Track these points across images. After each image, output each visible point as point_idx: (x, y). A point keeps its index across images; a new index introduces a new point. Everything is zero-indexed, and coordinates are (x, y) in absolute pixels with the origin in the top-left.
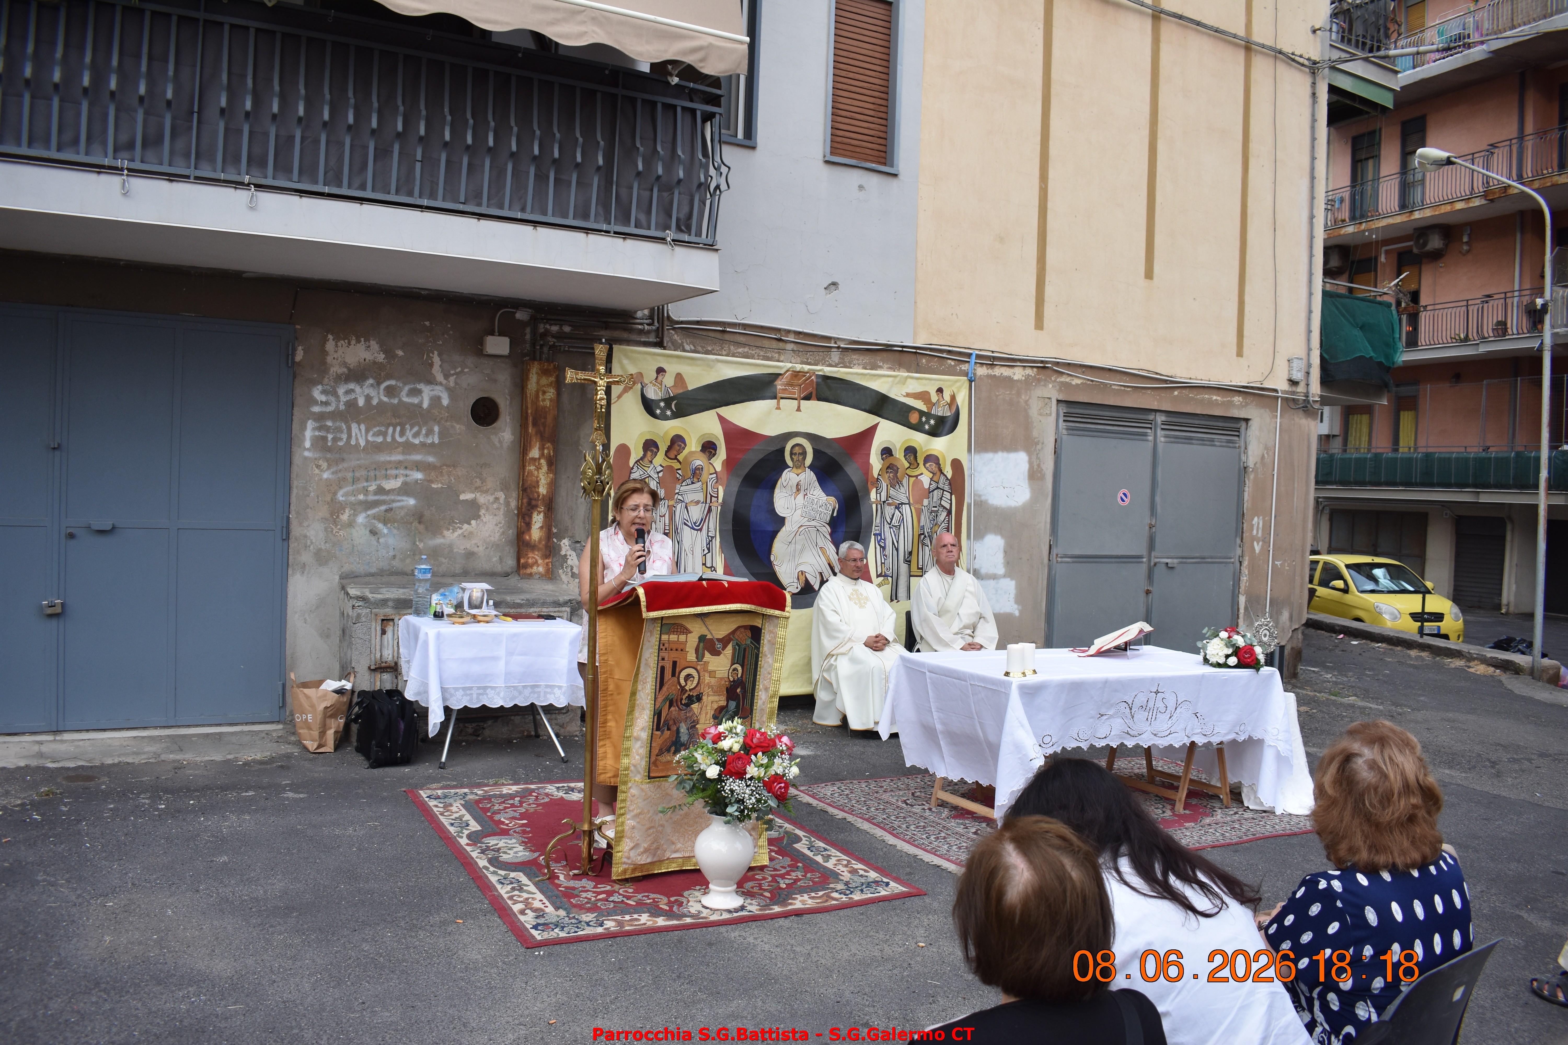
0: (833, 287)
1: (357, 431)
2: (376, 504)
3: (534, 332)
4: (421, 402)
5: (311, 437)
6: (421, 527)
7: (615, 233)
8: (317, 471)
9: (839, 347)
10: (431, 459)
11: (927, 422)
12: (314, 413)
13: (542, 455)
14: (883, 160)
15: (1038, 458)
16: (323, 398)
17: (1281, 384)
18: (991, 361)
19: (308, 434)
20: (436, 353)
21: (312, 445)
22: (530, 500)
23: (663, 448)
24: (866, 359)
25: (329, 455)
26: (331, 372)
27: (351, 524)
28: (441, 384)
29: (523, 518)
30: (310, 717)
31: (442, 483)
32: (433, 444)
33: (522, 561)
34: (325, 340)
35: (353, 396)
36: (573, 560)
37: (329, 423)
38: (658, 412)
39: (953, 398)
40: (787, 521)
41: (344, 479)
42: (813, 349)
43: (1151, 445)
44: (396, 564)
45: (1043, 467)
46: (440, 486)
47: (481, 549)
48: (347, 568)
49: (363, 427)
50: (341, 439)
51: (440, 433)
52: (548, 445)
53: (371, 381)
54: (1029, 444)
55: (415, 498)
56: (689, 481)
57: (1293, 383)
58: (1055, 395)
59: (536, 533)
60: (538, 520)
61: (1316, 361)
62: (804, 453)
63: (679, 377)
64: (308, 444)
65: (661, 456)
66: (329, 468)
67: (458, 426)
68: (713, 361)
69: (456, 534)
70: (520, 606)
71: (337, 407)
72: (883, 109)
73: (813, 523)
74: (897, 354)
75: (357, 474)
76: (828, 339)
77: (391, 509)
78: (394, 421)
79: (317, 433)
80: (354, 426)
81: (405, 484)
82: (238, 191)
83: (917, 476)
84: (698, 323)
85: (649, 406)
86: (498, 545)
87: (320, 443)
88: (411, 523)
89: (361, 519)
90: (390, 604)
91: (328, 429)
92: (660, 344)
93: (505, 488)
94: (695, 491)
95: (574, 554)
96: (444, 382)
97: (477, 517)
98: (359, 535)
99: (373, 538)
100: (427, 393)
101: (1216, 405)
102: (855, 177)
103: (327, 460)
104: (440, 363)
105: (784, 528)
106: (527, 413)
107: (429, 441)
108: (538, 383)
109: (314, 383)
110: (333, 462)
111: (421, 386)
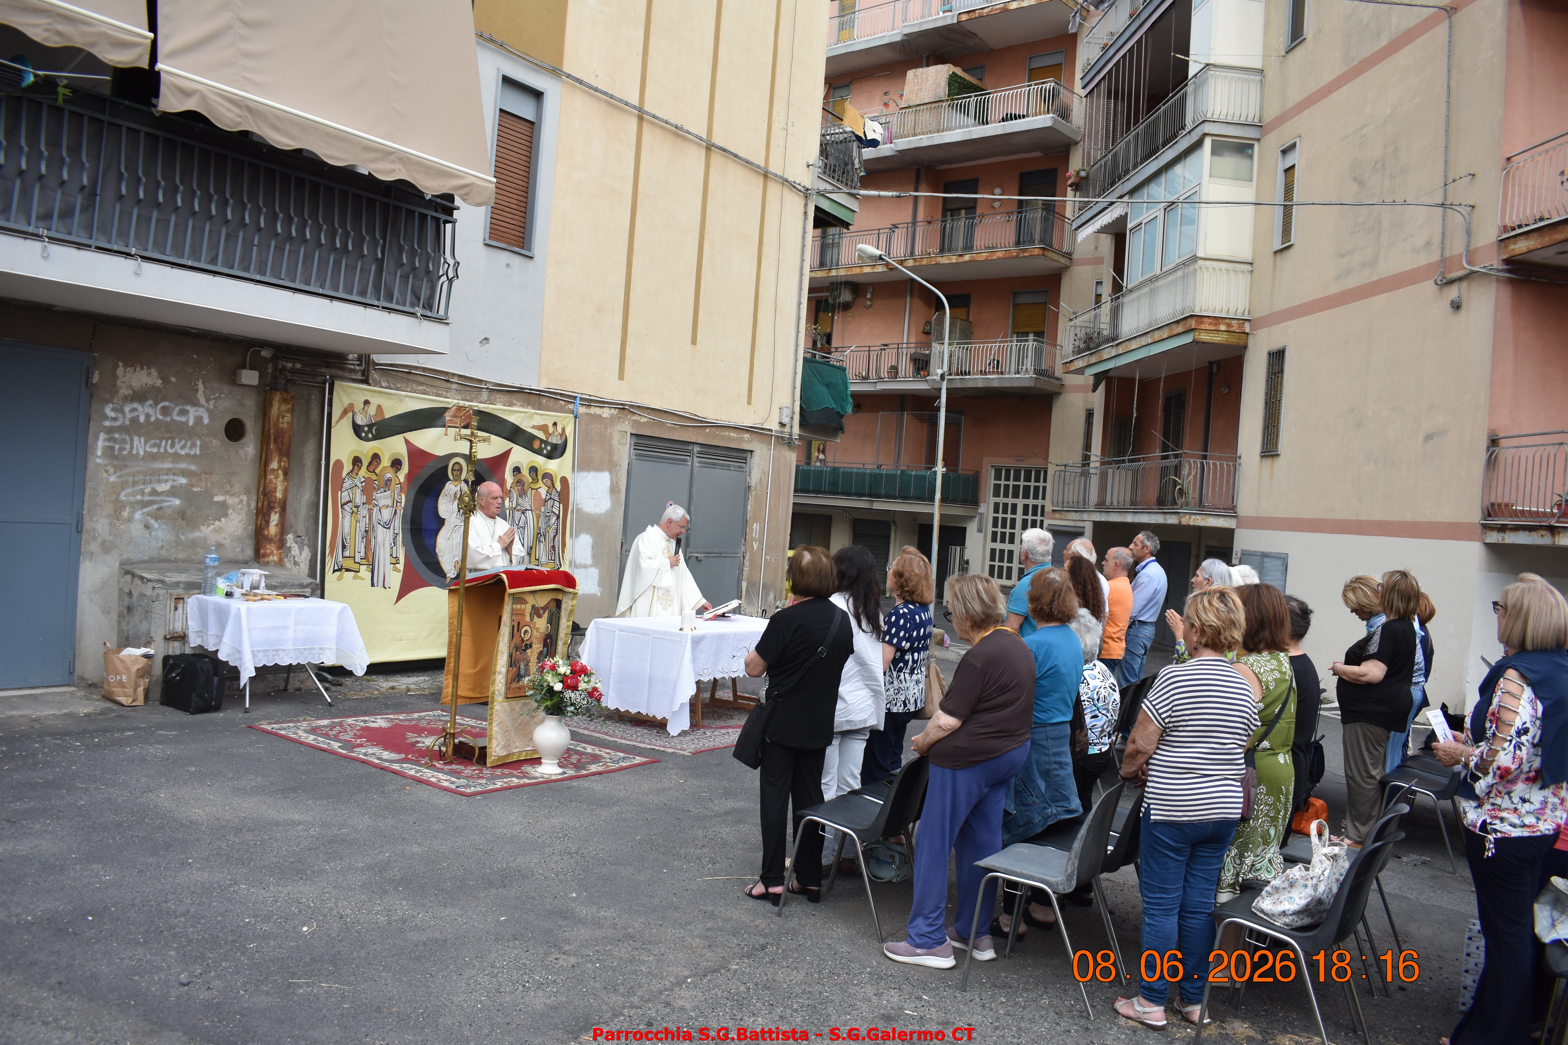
0: (485, 342)
1: (138, 443)
2: (150, 503)
3: (275, 368)
4: (188, 421)
5: (102, 447)
6: (184, 523)
7: (383, 308)
8: (105, 475)
9: (487, 389)
10: (193, 467)
11: (545, 448)
12: (105, 427)
13: (280, 467)
14: (521, 244)
15: (617, 477)
16: (113, 415)
17: (775, 427)
18: (589, 402)
19: (100, 444)
20: (201, 381)
21: (103, 453)
22: (270, 502)
23: (365, 463)
24: (505, 398)
25: (115, 462)
26: (120, 393)
27: (130, 520)
28: (203, 406)
29: (264, 516)
30: (124, 677)
31: (200, 487)
32: (195, 455)
33: (262, 551)
34: (117, 366)
35: (136, 414)
36: (295, 551)
37: (117, 436)
38: (363, 435)
39: (563, 430)
41: (126, 482)
42: (470, 389)
43: (689, 468)
44: (164, 553)
45: (620, 484)
46: (199, 489)
47: (228, 541)
48: (125, 556)
49: (142, 439)
50: (125, 449)
51: (201, 446)
52: (285, 459)
53: (150, 402)
54: (610, 466)
55: (180, 499)
56: (382, 490)
57: (782, 425)
58: (630, 430)
59: (273, 529)
60: (275, 518)
61: (797, 409)
63: (379, 408)
64: (99, 453)
65: (364, 468)
66: (115, 473)
67: (215, 441)
68: (403, 396)
69: (210, 529)
71: (124, 422)
72: (523, 205)
74: (527, 396)
75: (137, 479)
76: (480, 381)
77: (161, 508)
78: (166, 436)
79: (107, 444)
80: (136, 439)
81: (173, 487)
82: (128, 260)
84: (391, 365)
85: (357, 430)
86: (240, 539)
87: (109, 451)
88: (176, 520)
89: (138, 515)
90: (182, 585)
91: (115, 440)
92: (366, 381)
93: (247, 492)
94: (386, 498)
95: (296, 546)
96: (206, 405)
97: (226, 515)
98: (136, 529)
99: (147, 532)
100: (192, 413)
101: (733, 440)
102: (504, 257)
103: (114, 466)
104: (203, 389)
106: (269, 432)
107: (193, 453)
108: (279, 409)
109: (107, 402)
110: (117, 469)
111: (188, 408)
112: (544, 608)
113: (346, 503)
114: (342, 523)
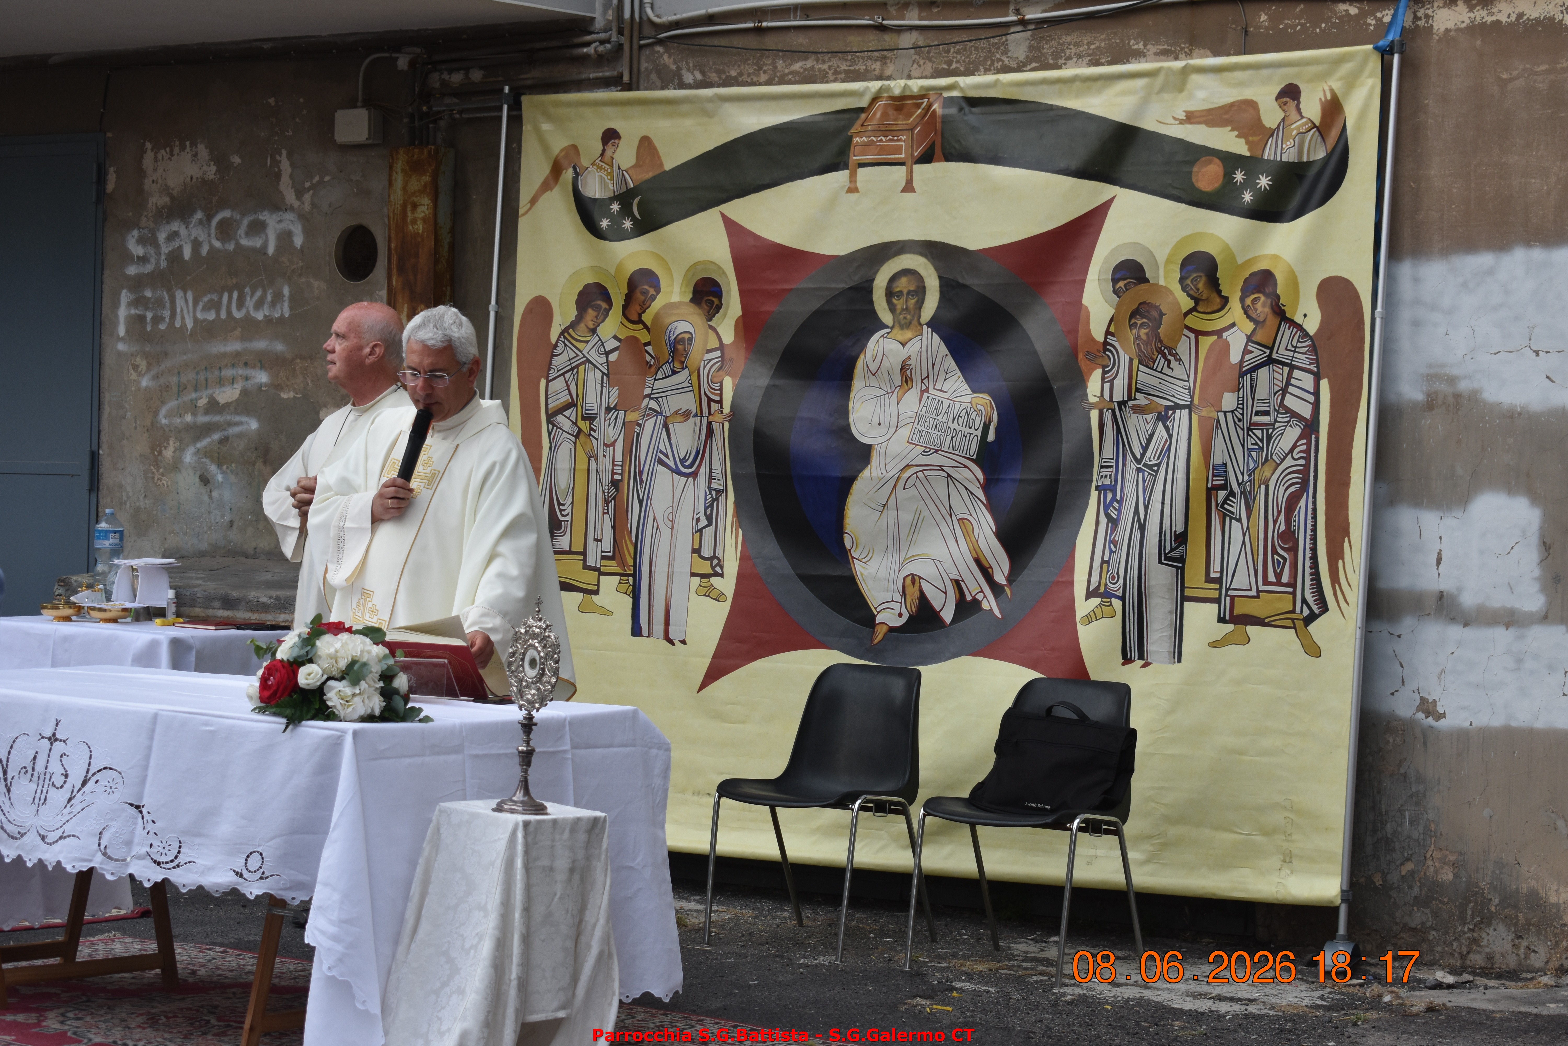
1: (183, 302)
2: (205, 430)
3: (422, 92)
4: (265, 245)
5: (126, 318)
8: (134, 376)
9: (1026, 22)
10: (279, 347)
11: (1252, 183)
12: (128, 278)
16: (141, 251)
19: (122, 312)
20: (284, 152)
21: (128, 331)
25: (148, 348)
26: (150, 205)
27: (176, 466)
28: (291, 208)
31: (294, 390)
32: (281, 319)
34: (142, 152)
35: (176, 243)
38: (605, 223)
40: (874, 454)
41: (167, 387)
44: (234, 536)
46: (292, 394)
48: (172, 542)
49: (190, 295)
50: (162, 319)
51: (292, 299)
53: (200, 215)
55: (259, 420)
56: (667, 368)
62: (920, 292)
63: (646, 145)
64: (122, 331)
66: (148, 370)
67: (316, 284)
68: (710, 100)
71: (158, 263)
73: (936, 459)
75: (184, 379)
77: (228, 438)
78: (229, 282)
79: (133, 311)
80: (179, 294)
81: (244, 392)
83: (1219, 333)
84: (708, 20)
85: (586, 213)
87: (137, 327)
88: (254, 464)
89: (189, 456)
91: (146, 303)
94: (678, 390)
96: (296, 204)
98: (187, 484)
99: (204, 491)
100: (273, 227)
103: (146, 356)
104: (289, 170)
105: (866, 473)
107: (276, 314)
108: (404, 189)
109: (128, 225)
110: (153, 360)
111: (265, 216)
113: (561, 410)
114: (551, 461)
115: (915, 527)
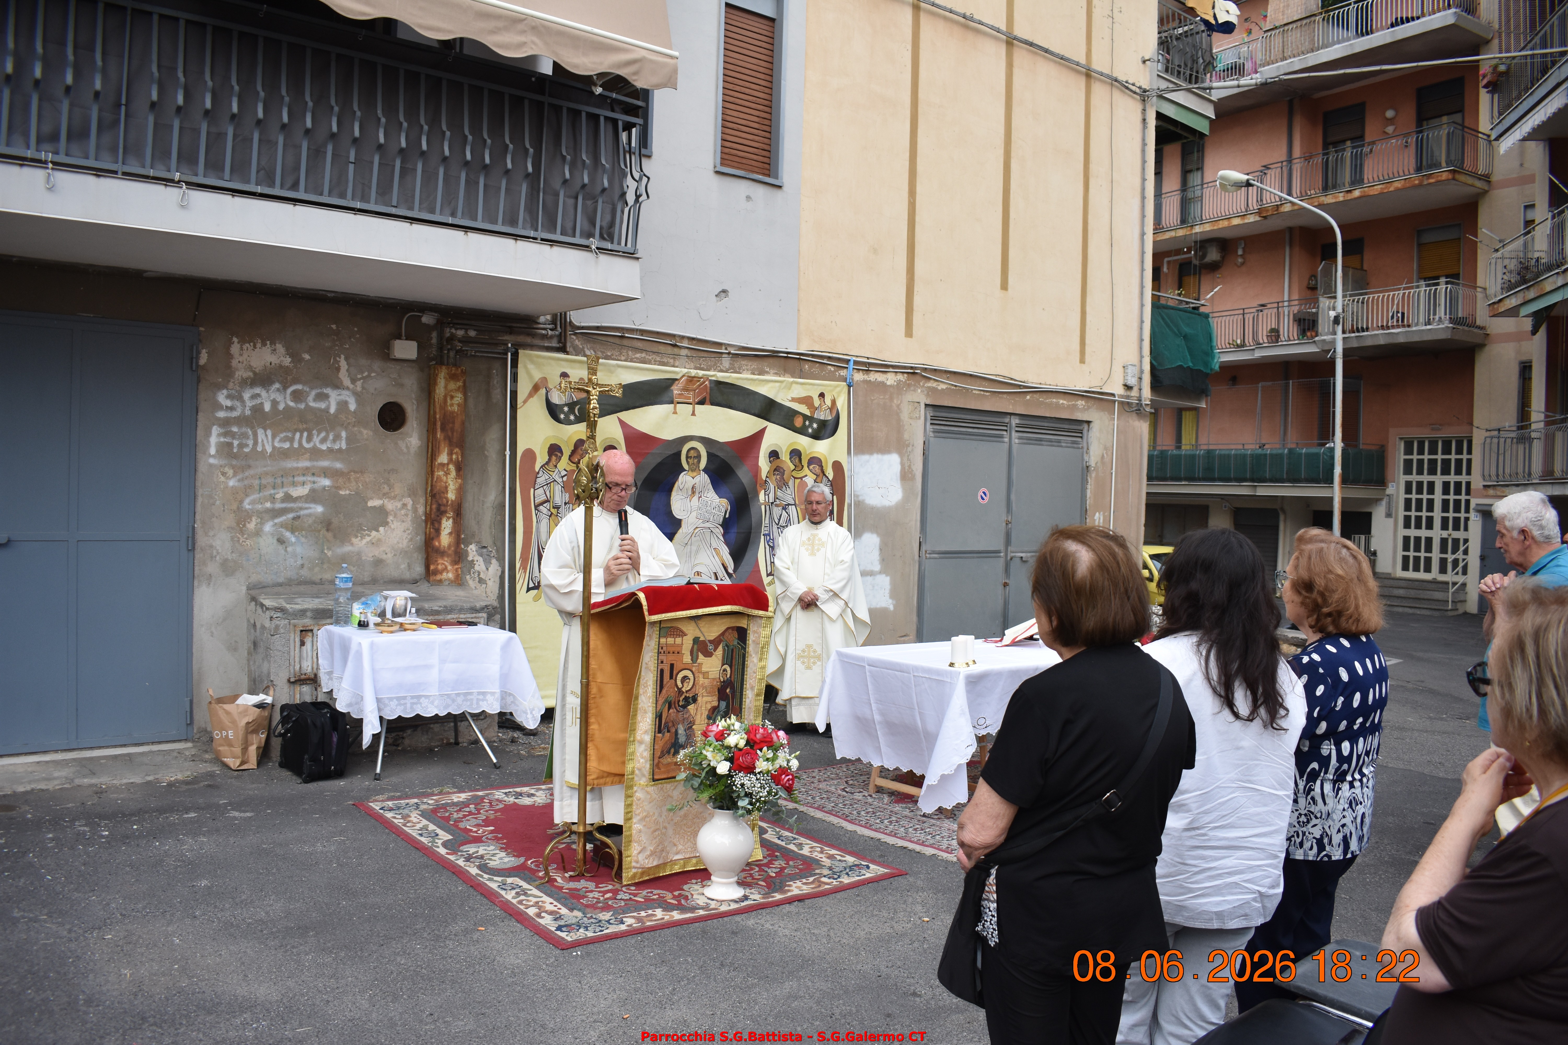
0: (723, 295)
1: (263, 437)
2: (284, 511)
3: (441, 337)
4: (328, 407)
5: (217, 443)
6: (329, 535)
7: (542, 240)
8: (222, 479)
9: (729, 353)
10: (338, 465)
11: (811, 426)
12: (219, 419)
13: (451, 460)
14: (767, 172)
15: (909, 460)
16: (229, 403)
17: (1119, 390)
18: (867, 366)
19: (214, 440)
20: (343, 356)
21: (217, 451)
22: (439, 505)
23: (567, 452)
24: (754, 364)
25: (234, 462)
26: (236, 376)
27: (258, 533)
28: (348, 388)
29: (432, 524)
30: (230, 733)
31: (349, 490)
32: (340, 450)
33: (432, 567)
34: (231, 343)
35: (258, 401)
36: (480, 565)
37: (235, 429)
38: (562, 416)
39: (834, 402)
40: (683, 523)
41: (251, 486)
42: (706, 355)
43: (1006, 446)
44: (305, 573)
45: (914, 468)
46: (348, 492)
47: (390, 556)
48: (254, 578)
49: (269, 432)
51: (347, 439)
52: (456, 450)
53: (277, 385)
54: (901, 447)
55: (323, 505)
57: (1128, 387)
58: (924, 400)
59: (445, 539)
60: (447, 525)
61: (1147, 367)
62: (699, 457)
64: (213, 451)
65: (565, 459)
66: (235, 475)
67: (365, 432)
68: (613, 366)
69: (364, 541)
70: (437, 613)
71: (243, 411)
72: (767, 122)
73: (707, 525)
74: (783, 360)
75: (264, 482)
76: (719, 344)
77: (299, 517)
78: (301, 427)
79: (222, 439)
80: (260, 432)
81: (313, 491)
82: (169, 189)
83: (801, 478)
84: (598, 328)
85: (553, 411)
86: (406, 552)
87: (225, 449)
88: (319, 531)
89: (268, 527)
90: (309, 614)
91: (233, 435)
92: (563, 349)
93: (412, 494)
95: (481, 559)
96: (351, 386)
97: (385, 524)
98: (267, 544)
99: (280, 547)
100: (334, 397)
101: (1062, 409)
102: (743, 188)
103: (233, 467)
104: (346, 367)
106: (435, 418)
107: (337, 447)
108: (446, 387)
109: (219, 387)
110: (237, 470)
111: (328, 391)
112: (716, 642)
113: (542, 504)
114: (538, 529)
115: (697, 552)
